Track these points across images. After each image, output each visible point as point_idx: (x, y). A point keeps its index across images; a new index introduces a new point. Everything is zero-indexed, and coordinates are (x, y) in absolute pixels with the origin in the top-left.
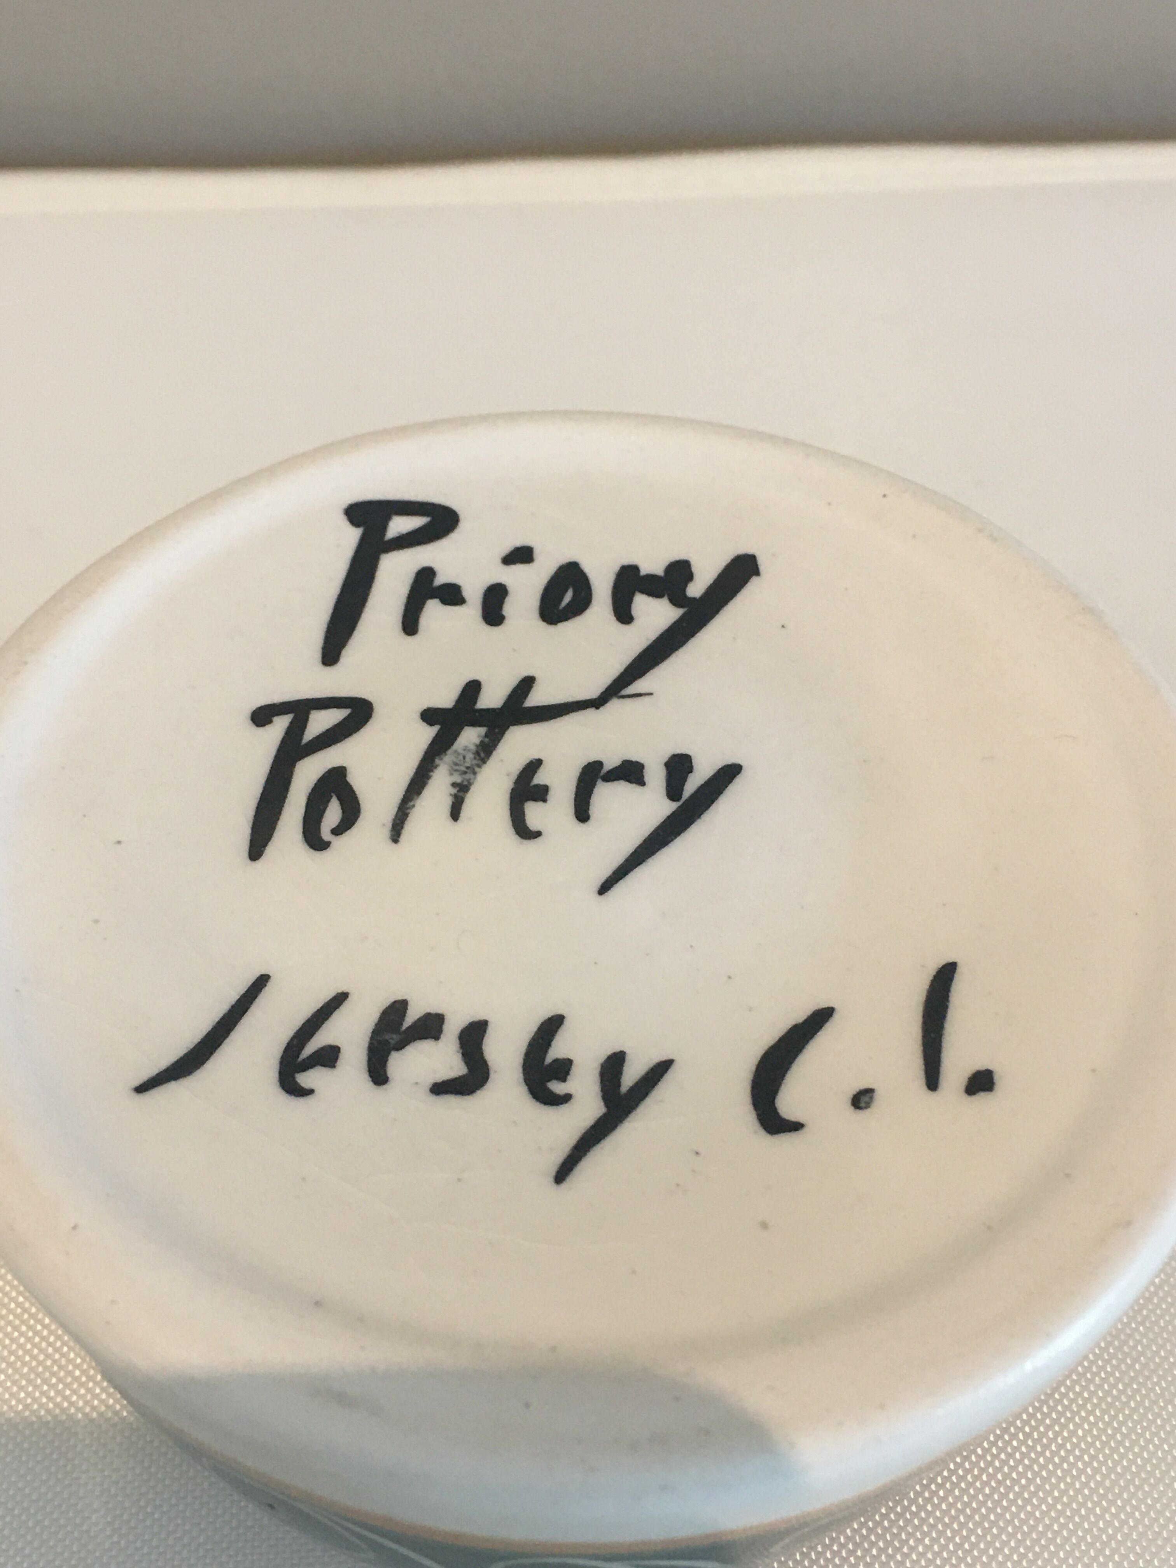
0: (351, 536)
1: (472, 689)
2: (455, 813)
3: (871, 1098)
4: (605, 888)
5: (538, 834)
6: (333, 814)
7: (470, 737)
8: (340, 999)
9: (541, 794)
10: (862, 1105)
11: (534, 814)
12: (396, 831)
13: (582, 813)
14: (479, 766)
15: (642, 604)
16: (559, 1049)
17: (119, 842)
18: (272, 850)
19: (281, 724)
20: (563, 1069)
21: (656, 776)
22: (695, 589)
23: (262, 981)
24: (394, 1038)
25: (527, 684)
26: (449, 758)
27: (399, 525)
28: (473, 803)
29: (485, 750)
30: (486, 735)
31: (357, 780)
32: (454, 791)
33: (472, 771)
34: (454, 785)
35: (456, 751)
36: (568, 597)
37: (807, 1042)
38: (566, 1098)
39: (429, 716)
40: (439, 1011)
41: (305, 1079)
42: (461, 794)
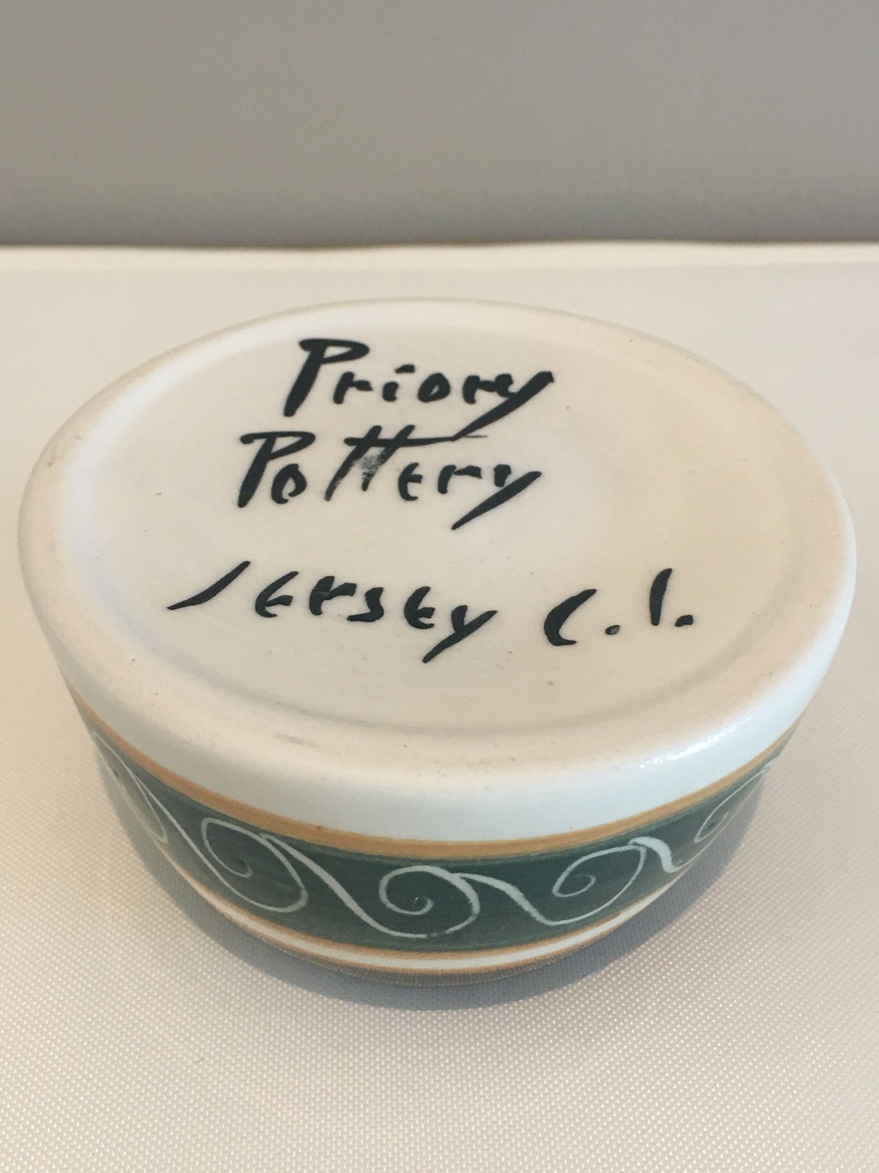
0: (303, 356)
1: (376, 430)
2: (365, 486)
3: (618, 630)
4: (456, 526)
5: (415, 498)
6: (290, 486)
7: (374, 452)
8: (293, 575)
9: (418, 479)
10: (612, 632)
11: (413, 489)
12: (329, 494)
13: (443, 488)
14: (380, 465)
15: (481, 395)
16: (426, 602)
17: (160, 494)
18: (253, 503)
19: (258, 444)
20: (429, 612)
21: (488, 475)
22: (514, 388)
23: (245, 565)
24: (326, 594)
25: (410, 429)
26: (362, 460)
27: (332, 351)
28: (374, 483)
29: (383, 458)
30: (384, 451)
31: (305, 470)
32: (364, 476)
33: (376, 467)
34: (364, 474)
35: (366, 458)
36: (436, 390)
37: (579, 605)
38: (431, 626)
39: (349, 441)
40: (354, 582)
41: (271, 610)
42: (369, 478)
